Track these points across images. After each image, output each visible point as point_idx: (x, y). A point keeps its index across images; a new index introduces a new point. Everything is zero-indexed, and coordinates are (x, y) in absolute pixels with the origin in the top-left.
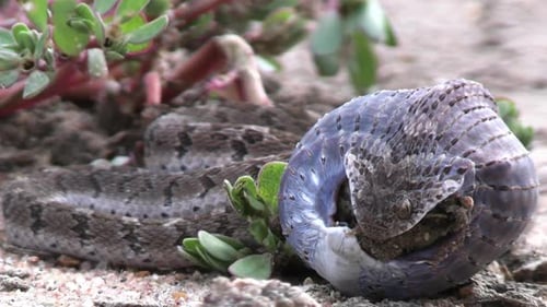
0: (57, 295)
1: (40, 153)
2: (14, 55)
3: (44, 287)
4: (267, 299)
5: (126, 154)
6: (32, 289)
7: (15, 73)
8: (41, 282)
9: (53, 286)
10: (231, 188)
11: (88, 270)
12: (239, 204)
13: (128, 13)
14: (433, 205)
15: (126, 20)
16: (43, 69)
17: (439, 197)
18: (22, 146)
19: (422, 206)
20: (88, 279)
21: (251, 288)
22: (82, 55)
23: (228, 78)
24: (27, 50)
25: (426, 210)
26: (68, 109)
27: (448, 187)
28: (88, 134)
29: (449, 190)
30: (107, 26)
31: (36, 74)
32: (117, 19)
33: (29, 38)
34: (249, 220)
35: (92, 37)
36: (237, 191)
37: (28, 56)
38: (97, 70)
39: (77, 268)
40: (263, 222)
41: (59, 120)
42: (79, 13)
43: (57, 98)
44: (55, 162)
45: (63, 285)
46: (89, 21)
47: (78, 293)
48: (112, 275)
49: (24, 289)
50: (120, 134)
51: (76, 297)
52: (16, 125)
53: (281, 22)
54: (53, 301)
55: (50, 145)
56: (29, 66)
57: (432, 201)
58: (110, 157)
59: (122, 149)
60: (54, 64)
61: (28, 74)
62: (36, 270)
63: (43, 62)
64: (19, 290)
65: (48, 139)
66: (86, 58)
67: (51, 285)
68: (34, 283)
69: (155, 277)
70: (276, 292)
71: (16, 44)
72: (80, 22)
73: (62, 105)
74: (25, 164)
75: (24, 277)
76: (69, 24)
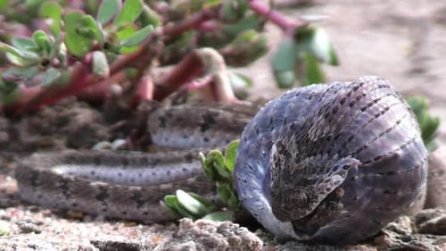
0: (62, 237)
1: (59, 138)
2: (34, 55)
3: (54, 231)
4: (221, 235)
5: (124, 138)
6: (43, 232)
7: (34, 69)
8: (51, 228)
9: (60, 230)
10: (204, 159)
11: (90, 222)
12: (210, 172)
13: (122, 23)
14: (324, 196)
15: (121, 29)
16: (57, 67)
17: (328, 190)
18: (45, 133)
19: (316, 197)
20: (88, 227)
21: (209, 227)
22: (88, 57)
23: (204, 81)
24: (45, 52)
25: (320, 200)
26: (82, 107)
27: (334, 181)
28: (96, 125)
29: (335, 183)
30: (105, 33)
31: (51, 70)
32: (114, 28)
33: (46, 42)
34: (218, 184)
35: (95, 42)
36: (209, 162)
37: (45, 56)
38: (100, 70)
39: (81, 220)
40: (228, 186)
41: (75, 114)
42: (85, 23)
43: (74, 98)
44: (70, 145)
45: (69, 231)
46: (92, 29)
47: (80, 237)
48: (107, 225)
49: (37, 232)
50: (120, 123)
51: (77, 238)
52: (41, 117)
53: (247, 40)
54: (59, 241)
55: (67, 132)
56: (46, 63)
57: (322, 193)
58: (112, 140)
59: (120, 134)
60: (65, 63)
61: (45, 70)
62: (48, 220)
63: (56, 61)
64: (33, 233)
65: (65, 128)
66: (92, 60)
67: (59, 230)
68: (46, 228)
69: (141, 226)
70: (228, 230)
71: (37, 46)
72: (86, 29)
73: (77, 104)
74: (46, 147)
75: (39, 224)
76: (78, 31)
